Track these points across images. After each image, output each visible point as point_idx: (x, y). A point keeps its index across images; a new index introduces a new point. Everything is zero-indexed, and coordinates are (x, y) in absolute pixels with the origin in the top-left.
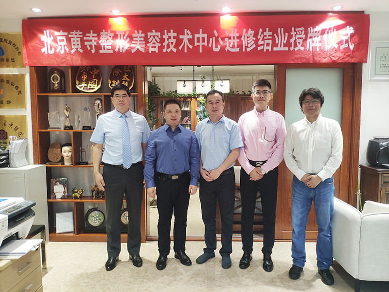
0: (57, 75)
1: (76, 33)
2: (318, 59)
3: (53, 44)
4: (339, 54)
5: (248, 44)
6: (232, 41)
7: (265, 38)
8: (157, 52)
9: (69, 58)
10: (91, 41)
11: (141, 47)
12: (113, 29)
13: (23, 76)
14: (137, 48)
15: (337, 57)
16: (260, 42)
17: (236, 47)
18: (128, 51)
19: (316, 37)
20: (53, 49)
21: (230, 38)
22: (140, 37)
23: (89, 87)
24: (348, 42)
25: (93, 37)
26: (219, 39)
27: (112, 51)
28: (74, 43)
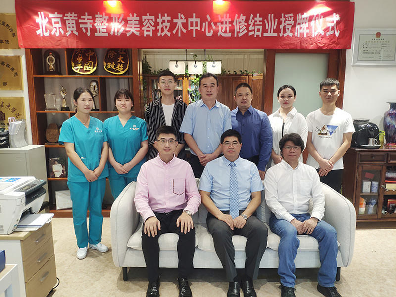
0: (53, 58)
1: (71, 15)
2: (305, 45)
3: (48, 26)
4: (325, 41)
5: (240, 29)
6: (224, 26)
7: (256, 23)
8: (151, 35)
9: (64, 40)
10: (86, 23)
11: (136, 31)
12: (108, 12)
13: (19, 58)
14: (132, 31)
15: (323, 43)
16: (251, 28)
17: (228, 32)
18: (124, 34)
19: (304, 24)
20: (48, 31)
21: (222, 23)
22: (134, 20)
23: (84, 70)
24: (334, 29)
25: (88, 19)
26: (212, 24)
27: (107, 34)
28: (69, 25)
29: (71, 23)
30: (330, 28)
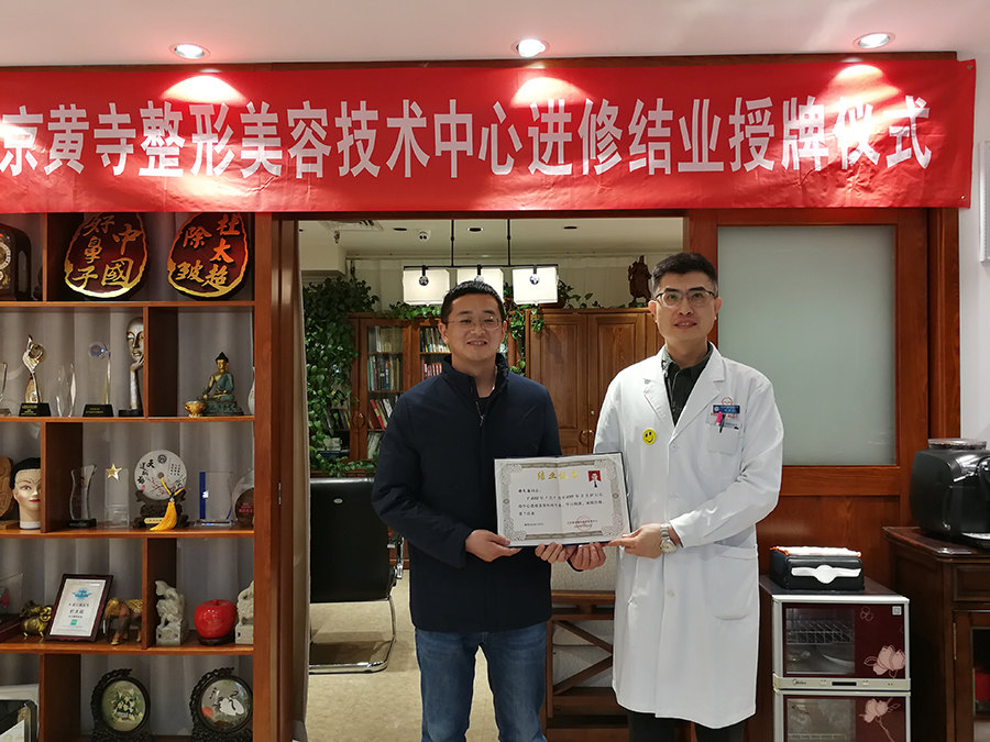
0: (5, 247)
2: (818, 195)
6: (550, 138)
7: (652, 133)
11: (271, 161)
14: (258, 161)
17: (561, 161)
21: (543, 128)
22: (264, 124)
23: (104, 283)
24: (911, 146)
25: (121, 126)
26: (512, 130)
27: (179, 173)
28: (61, 146)
29: (68, 142)
30: (899, 140)
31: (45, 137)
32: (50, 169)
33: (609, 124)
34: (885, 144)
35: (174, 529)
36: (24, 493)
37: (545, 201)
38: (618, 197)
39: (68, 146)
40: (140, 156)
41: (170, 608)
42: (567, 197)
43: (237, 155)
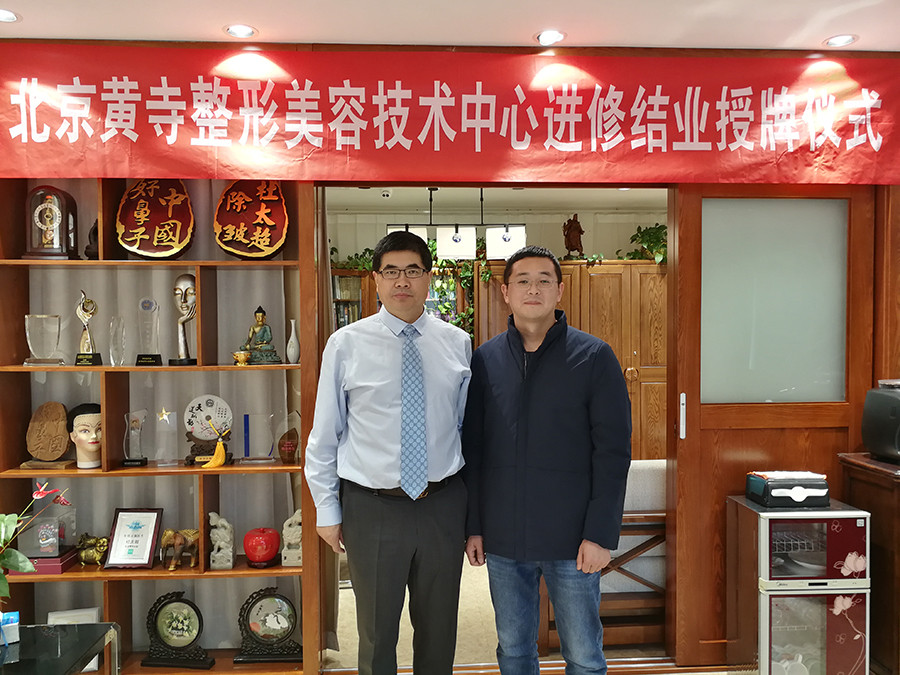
1: (121, 85)
5: (604, 132)
6: (562, 118)
10: (168, 112)
14: (301, 134)
16: (636, 129)
20: (47, 129)
21: (557, 109)
22: (307, 100)
23: (155, 244)
24: (866, 131)
25: (172, 98)
26: (530, 111)
27: (227, 143)
28: (115, 116)
29: (121, 112)
30: (856, 127)
31: (99, 107)
32: (106, 137)
33: (615, 107)
34: (846, 130)
35: (223, 465)
36: (83, 436)
37: (559, 174)
38: (622, 171)
39: (121, 116)
40: (190, 125)
41: (222, 537)
42: (578, 171)
43: (282, 127)
